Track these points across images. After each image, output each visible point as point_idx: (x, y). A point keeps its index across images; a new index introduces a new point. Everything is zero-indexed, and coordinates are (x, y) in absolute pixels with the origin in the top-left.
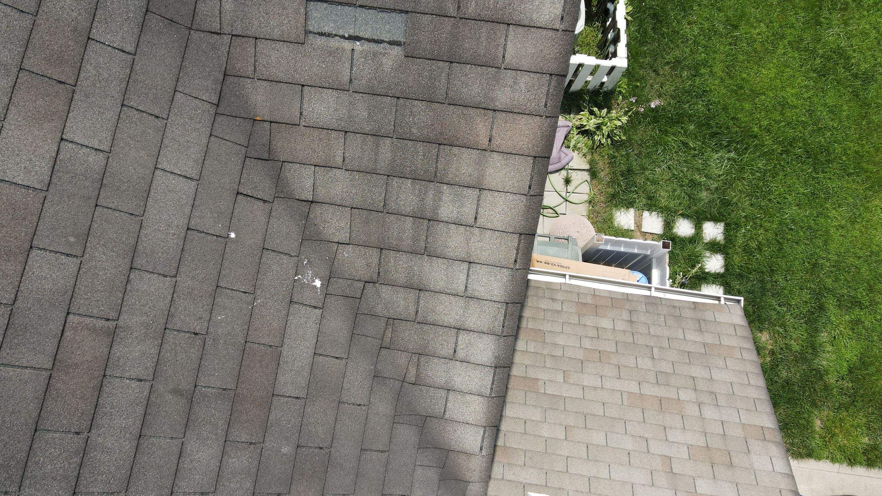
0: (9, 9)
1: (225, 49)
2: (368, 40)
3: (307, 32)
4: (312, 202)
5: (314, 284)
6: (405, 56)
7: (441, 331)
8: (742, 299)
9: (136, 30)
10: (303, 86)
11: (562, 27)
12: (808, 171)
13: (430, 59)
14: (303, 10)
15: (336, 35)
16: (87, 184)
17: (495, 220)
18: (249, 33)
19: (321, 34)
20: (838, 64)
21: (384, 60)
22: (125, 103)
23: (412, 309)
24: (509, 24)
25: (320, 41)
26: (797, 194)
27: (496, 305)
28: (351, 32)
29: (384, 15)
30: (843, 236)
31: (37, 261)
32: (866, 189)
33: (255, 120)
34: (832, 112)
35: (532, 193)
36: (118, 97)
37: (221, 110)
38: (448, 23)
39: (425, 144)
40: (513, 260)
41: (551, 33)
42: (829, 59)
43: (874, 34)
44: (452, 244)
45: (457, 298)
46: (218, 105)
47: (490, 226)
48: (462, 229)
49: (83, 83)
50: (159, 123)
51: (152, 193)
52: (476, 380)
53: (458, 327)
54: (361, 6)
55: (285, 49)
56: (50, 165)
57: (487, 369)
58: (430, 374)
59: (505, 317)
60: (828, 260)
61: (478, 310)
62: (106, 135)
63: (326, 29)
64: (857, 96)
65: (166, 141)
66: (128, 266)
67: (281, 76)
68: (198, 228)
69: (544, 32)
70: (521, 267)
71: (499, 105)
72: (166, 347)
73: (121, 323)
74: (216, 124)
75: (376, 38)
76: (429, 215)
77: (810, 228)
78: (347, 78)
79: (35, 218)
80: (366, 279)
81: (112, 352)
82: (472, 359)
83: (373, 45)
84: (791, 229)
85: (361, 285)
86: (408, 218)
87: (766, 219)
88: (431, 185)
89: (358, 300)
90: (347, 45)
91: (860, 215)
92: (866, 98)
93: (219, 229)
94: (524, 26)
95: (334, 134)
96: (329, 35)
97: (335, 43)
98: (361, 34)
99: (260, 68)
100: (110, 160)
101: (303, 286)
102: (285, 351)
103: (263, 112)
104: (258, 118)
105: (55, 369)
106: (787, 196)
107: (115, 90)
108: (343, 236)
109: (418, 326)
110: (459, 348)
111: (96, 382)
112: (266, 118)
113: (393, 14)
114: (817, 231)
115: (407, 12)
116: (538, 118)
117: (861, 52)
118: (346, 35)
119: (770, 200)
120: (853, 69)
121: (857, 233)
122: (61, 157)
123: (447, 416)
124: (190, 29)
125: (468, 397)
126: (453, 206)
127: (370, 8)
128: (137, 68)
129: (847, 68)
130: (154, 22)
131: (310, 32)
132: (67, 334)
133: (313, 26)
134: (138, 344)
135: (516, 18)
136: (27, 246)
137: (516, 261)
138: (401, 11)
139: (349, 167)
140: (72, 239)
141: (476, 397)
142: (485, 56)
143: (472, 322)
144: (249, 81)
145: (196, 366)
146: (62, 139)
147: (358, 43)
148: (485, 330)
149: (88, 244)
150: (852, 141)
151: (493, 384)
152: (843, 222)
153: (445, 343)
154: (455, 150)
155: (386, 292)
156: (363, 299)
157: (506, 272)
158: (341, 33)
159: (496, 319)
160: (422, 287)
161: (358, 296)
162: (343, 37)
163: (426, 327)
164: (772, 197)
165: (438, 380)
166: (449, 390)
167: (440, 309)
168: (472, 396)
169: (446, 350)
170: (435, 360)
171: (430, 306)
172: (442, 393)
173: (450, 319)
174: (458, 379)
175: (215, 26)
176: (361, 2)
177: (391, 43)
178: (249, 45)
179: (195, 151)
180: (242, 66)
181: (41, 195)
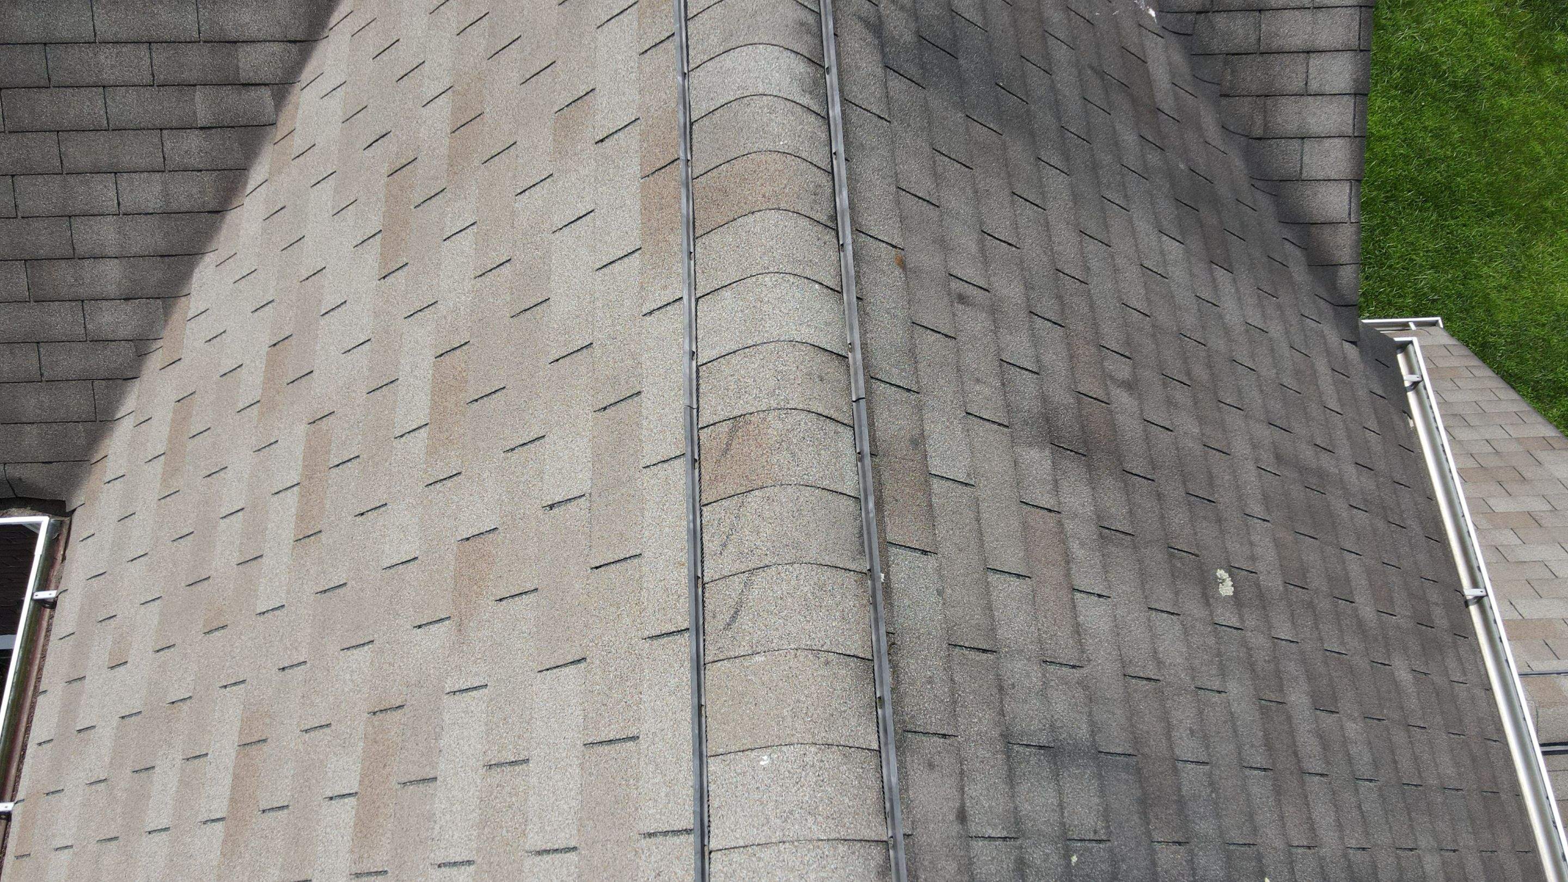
5: (1150, 12)
7: (1286, 59)
8: (1439, 318)
12: (1432, 218)
20: (1425, 74)
23: (1253, 39)
26: (1427, 252)
27: (1349, 11)
30: (1509, 299)
32: (1520, 231)
34: (1436, 136)
42: (1409, 70)
43: (1461, 30)
45: (1303, 12)
52: (1335, 117)
53: (1308, 50)
57: (1346, 98)
58: (1279, 120)
59: (1360, 26)
60: (1501, 335)
61: (1329, 23)
64: (1465, 111)
77: (1460, 295)
80: (1198, 9)
82: (1327, 89)
84: (1434, 301)
85: (1192, 17)
87: (1394, 292)
89: (1191, 38)
91: (1524, 267)
92: (1478, 112)
102: (1150, 68)
106: (1414, 257)
109: (1261, 58)
110: (1311, 77)
114: (1471, 297)
117: (1452, 55)
119: (1390, 267)
120: (1447, 78)
121: (1529, 294)
123: (1304, 175)
125: (1327, 143)
129: (1440, 76)
141: (1336, 140)
143: (1324, 39)
148: (1339, 47)
150: (1478, 170)
151: (1354, 118)
152: (1504, 280)
153: (1294, 75)
155: (1220, 21)
156: (1196, 35)
159: (1350, 30)
160: (1262, 6)
161: (1190, 32)
163: (1271, 58)
164: (1392, 262)
165: (1290, 127)
166: (1303, 138)
167: (1285, 30)
168: (1332, 140)
169: (1296, 84)
170: (1284, 100)
171: (1274, 29)
172: (1296, 144)
173: (1298, 41)
174: (1312, 120)
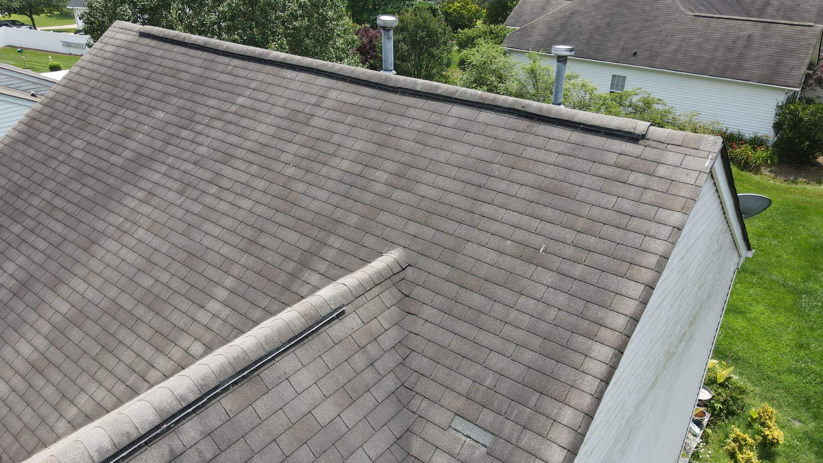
0: (352, 368)
1: (413, 420)
3: (450, 426)
6: (487, 453)
9: (385, 397)
10: (437, 448)
13: (497, 459)
14: (452, 417)
15: (461, 432)
16: (336, 435)
18: (426, 418)
19: (455, 430)
21: (477, 451)
22: (366, 417)
24: (537, 457)
25: (453, 432)
28: (468, 434)
29: (485, 432)
31: (303, 449)
33: (409, 454)
36: (365, 414)
37: (398, 442)
38: (510, 447)
46: (398, 439)
49: (357, 402)
50: (373, 431)
51: (354, 454)
54: (476, 425)
55: (437, 429)
56: (330, 420)
62: (353, 423)
63: (458, 429)
65: (371, 439)
67: (430, 440)
74: (393, 446)
75: (477, 440)
78: (457, 452)
79: (313, 434)
83: (474, 443)
90: (464, 438)
94: (544, 461)
96: (458, 431)
97: (459, 435)
98: (472, 436)
99: (423, 433)
100: (348, 432)
103: (415, 452)
104: (411, 454)
107: (366, 411)
112: (414, 455)
113: (489, 434)
115: (495, 435)
118: (465, 434)
122: (334, 420)
124: (405, 407)
127: (480, 427)
128: (378, 408)
130: (393, 397)
131: (451, 427)
133: (453, 425)
135: (541, 456)
136: (305, 441)
138: (492, 434)
140: (318, 450)
144: (416, 436)
146: (339, 415)
147: (469, 439)
149: (322, 456)
158: (463, 432)
162: (464, 434)
175: (415, 410)
176: (477, 422)
177: (482, 445)
178: (424, 422)
179: (379, 450)
180: (416, 429)
181: (321, 428)
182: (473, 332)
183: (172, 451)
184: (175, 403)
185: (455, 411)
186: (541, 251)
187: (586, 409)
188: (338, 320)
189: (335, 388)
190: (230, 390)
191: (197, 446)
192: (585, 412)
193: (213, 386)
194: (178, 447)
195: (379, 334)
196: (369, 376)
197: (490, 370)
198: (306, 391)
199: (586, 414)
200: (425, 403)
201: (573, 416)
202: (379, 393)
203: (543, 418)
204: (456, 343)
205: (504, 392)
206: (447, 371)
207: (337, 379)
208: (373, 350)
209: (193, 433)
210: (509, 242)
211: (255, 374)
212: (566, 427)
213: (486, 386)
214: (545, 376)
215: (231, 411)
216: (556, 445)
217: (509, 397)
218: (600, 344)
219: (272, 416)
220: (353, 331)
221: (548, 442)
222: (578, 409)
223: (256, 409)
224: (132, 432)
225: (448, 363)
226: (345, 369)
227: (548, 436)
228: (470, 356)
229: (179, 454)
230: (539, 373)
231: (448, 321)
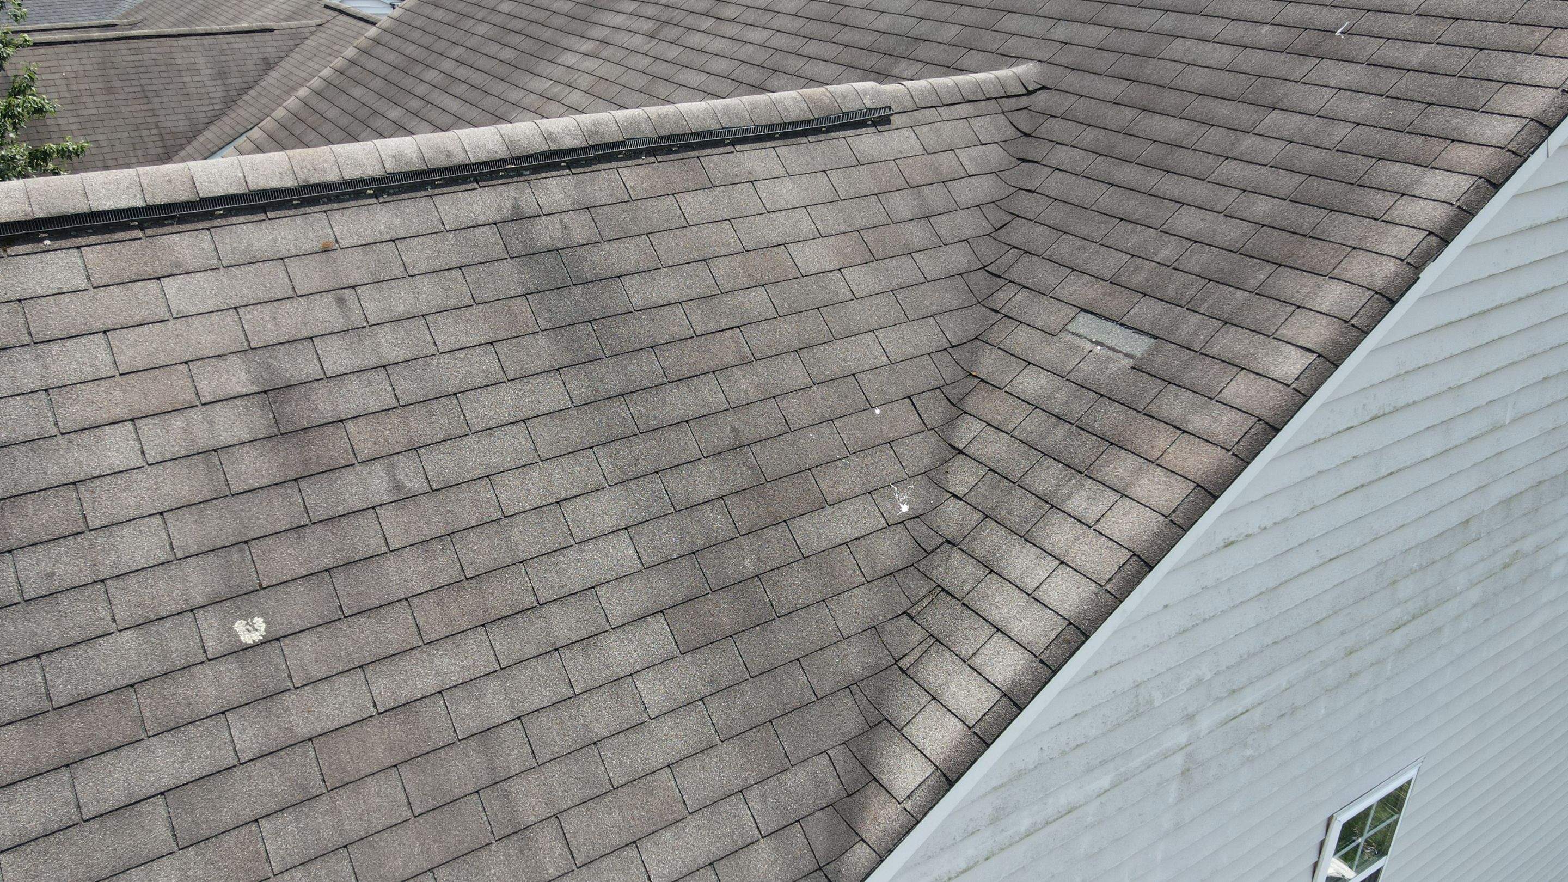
0: (883, 210)
1: (992, 322)
2: (1109, 348)
3: (1064, 329)
4: (960, 452)
5: (901, 505)
6: (1132, 368)
7: (978, 623)
9: (943, 275)
10: (1030, 363)
11: (1294, 386)
13: (1152, 375)
14: (1072, 315)
15: (1085, 338)
16: (826, 296)
17: (1118, 529)
18: (1019, 318)
19: (1073, 334)
21: (1111, 366)
22: (895, 292)
23: (967, 588)
24: (1242, 369)
25: (1069, 338)
27: (1058, 620)
28: (1100, 339)
29: (1137, 336)
31: (758, 293)
33: (971, 374)
35: (1173, 517)
36: (894, 286)
37: (952, 351)
38: (1188, 355)
39: (1098, 439)
40: (1109, 577)
41: (1280, 386)
44: (1057, 537)
45: (1021, 594)
46: (952, 347)
47: (1107, 533)
48: (1079, 525)
49: (883, 264)
50: (903, 318)
51: (855, 338)
52: (972, 700)
53: (999, 627)
54: (1122, 325)
55: (1036, 335)
56: (820, 271)
57: (994, 692)
58: (930, 668)
59: (1056, 638)
61: (1034, 617)
62: (865, 291)
63: (1081, 332)
65: (896, 328)
66: (796, 348)
67: (1018, 352)
68: (860, 382)
69: (1273, 383)
70: (1112, 591)
71: (1190, 428)
72: (762, 405)
73: (755, 364)
74: (938, 353)
75: (1117, 348)
76: (1055, 501)
78: (1069, 368)
79: (782, 279)
80: (949, 537)
81: (733, 369)
82: (987, 672)
83: (1110, 352)
85: (940, 540)
86: (1033, 497)
88: (1078, 476)
89: (925, 554)
90: (1089, 346)
93: (873, 397)
94: (1257, 374)
95: (1025, 405)
96: (1080, 336)
97: (1080, 342)
98: (1106, 343)
99: (1007, 341)
100: (852, 302)
101: (891, 496)
102: (829, 510)
103: (981, 372)
104: (974, 374)
105: (698, 338)
107: (896, 282)
108: (960, 491)
109: (959, 607)
110: (983, 651)
111: (706, 369)
112: (981, 376)
113: (1145, 337)
115: (1157, 338)
116: (1224, 451)
118: (1094, 340)
122: (829, 274)
123: (907, 729)
124: (979, 302)
125: (948, 718)
126: (1085, 501)
127: (1128, 327)
128: (921, 287)
130: (958, 281)
131: (1066, 330)
132: (726, 333)
133: (1072, 327)
134: (750, 383)
135: (1252, 366)
136: (762, 282)
137: (1110, 579)
138: (1153, 336)
139: (1015, 435)
140: (786, 306)
141: (957, 722)
142: (1204, 385)
143: (1019, 628)
144: (990, 347)
145: (765, 436)
146: (839, 270)
147: (1099, 348)
148: (1025, 643)
149: (790, 316)
151: (987, 713)
153: (973, 640)
154: (1123, 453)
155: (957, 558)
156: (930, 556)
157: (1093, 587)
158: (1091, 337)
159: (1045, 636)
160: (996, 568)
161: (929, 550)
162: (1091, 341)
163: (967, 613)
165: (932, 679)
166: (934, 698)
167: (995, 599)
168: (954, 718)
169: (966, 649)
170: (948, 654)
171: (989, 592)
172: (926, 698)
173: (997, 615)
174: (953, 688)
175: (997, 306)
176: (1124, 320)
177: (1126, 355)
178: (1011, 325)
179: (909, 350)
180: (995, 336)
181: (798, 275)
182: (1152, 180)
183: (516, 207)
184: (539, 139)
185: (1081, 305)
186: (1338, 33)
187: (1379, 283)
188: (873, 130)
189: (843, 228)
190: (640, 162)
191: (563, 216)
192: (1377, 289)
193: (610, 140)
194: (529, 206)
195: (953, 176)
196: (916, 234)
197: (1172, 237)
198: (783, 213)
199: (1377, 293)
200: (1022, 296)
201: (1344, 295)
202: (931, 265)
203: (1272, 305)
204: (1107, 199)
205: (1196, 269)
206: (1078, 242)
207: (849, 216)
208: (935, 197)
209: (559, 197)
210: (1267, 28)
211: (693, 154)
212: (1322, 315)
213: (1158, 260)
214: (1296, 236)
215: (634, 191)
216: (1293, 347)
217: (1205, 276)
218: (1442, 172)
219: (709, 225)
220: (900, 155)
221: (1276, 343)
222: (1361, 284)
223: (681, 204)
224: (455, 153)
225: (1084, 231)
226: (869, 207)
227: (1278, 333)
228: (1134, 218)
229: (527, 215)
230: (1284, 233)
231: (1101, 166)
